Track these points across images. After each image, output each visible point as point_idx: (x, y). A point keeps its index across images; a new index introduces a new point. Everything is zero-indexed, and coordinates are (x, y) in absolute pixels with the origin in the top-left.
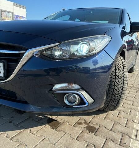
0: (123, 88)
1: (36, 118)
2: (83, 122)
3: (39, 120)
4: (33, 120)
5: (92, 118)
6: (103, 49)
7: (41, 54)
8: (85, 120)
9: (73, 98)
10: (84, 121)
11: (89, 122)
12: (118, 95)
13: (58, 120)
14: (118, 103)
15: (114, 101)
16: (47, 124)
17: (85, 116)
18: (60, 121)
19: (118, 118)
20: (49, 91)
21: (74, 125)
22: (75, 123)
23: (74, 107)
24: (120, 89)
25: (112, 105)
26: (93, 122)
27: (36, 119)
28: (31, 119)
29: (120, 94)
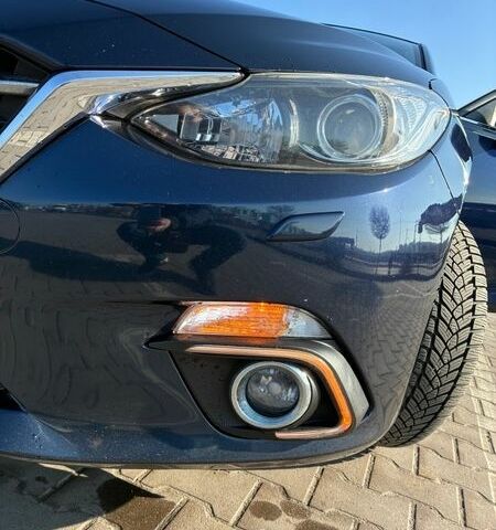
0: (467, 350)
1: (38, 479)
2: (277, 500)
3: (56, 490)
4: (22, 486)
5: (314, 480)
6: (429, 151)
7: (126, 121)
8: (285, 492)
9: (276, 388)
10: (282, 498)
11: (305, 500)
12: (444, 380)
13: (154, 491)
14: (436, 415)
15: (424, 405)
16: (100, 514)
17: (282, 472)
18: (168, 498)
19: (423, 485)
20: (153, 340)
21: (239, 519)
22: (241, 507)
23: (278, 435)
24: (455, 353)
25: (409, 423)
26: (323, 504)
27: (42, 484)
28: (14, 483)
29: (453, 375)
